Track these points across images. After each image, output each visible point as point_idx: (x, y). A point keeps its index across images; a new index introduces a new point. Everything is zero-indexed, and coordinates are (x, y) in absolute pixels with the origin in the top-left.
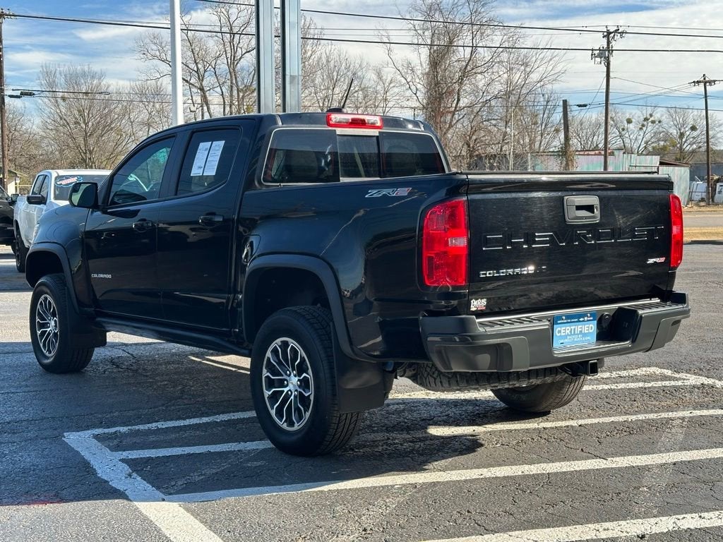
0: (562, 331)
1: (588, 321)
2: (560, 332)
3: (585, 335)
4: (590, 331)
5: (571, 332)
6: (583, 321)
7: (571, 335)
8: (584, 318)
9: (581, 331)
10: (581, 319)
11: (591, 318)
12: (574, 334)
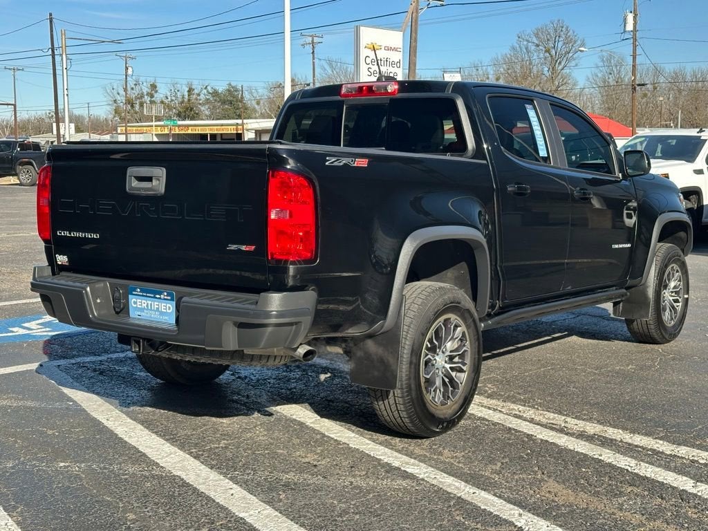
0: (138, 303)
1: (165, 299)
2: (135, 303)
3: (162, 313)
4: (168, 311)
5: (147, 306)
6: (160, 298)
7: (148, 309)
8: (160, 295)
9: (158, 309)
10: (158, 296)
11: (169, 298)
12: (151, 310)
